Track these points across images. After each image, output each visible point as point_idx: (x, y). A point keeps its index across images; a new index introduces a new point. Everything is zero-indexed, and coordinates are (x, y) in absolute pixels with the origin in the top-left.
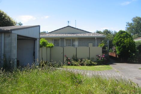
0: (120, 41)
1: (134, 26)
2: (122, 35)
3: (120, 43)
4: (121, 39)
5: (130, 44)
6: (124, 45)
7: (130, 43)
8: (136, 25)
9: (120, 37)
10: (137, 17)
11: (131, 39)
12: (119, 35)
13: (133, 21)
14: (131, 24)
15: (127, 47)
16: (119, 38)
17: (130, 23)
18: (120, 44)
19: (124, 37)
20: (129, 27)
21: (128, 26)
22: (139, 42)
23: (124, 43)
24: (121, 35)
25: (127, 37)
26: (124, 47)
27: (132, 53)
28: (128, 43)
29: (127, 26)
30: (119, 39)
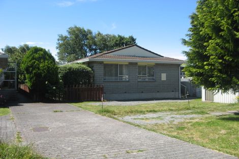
0: (32, 66)
1: (70, 41)
2: (37, 56)
3: (31, 69)
4: (35, 62)
5: (48, 71)
6: (39, 71)
7: (49, 68)
8: (73, 40)
9: (33, 58)
10: (76, 27)
11: (51, 63)
12: (31, 55)
13: (69, 33)
14: (66, 37)
15: (43, 75)
16: (30, 59)
17: (64, 35)
18: (32, 71)
19: (39, 59)
20: (62, 42)
21: (60, 41)
22: (66, 68)
23: (39, 68)
24: (35, 54)
25: (45, 59)
26: (38, 75)
27: (51, 87)
28: (45, 69)
29: (58, 40)
30: (30, 61)
